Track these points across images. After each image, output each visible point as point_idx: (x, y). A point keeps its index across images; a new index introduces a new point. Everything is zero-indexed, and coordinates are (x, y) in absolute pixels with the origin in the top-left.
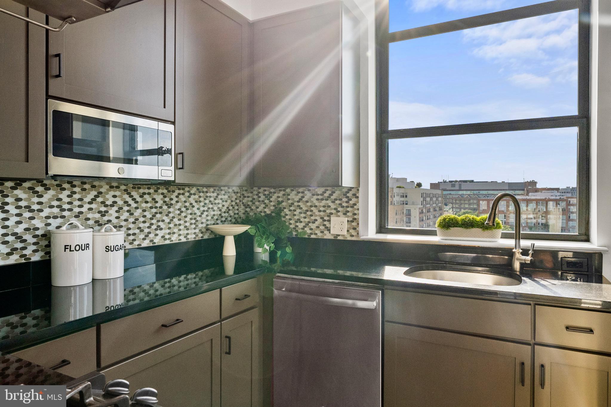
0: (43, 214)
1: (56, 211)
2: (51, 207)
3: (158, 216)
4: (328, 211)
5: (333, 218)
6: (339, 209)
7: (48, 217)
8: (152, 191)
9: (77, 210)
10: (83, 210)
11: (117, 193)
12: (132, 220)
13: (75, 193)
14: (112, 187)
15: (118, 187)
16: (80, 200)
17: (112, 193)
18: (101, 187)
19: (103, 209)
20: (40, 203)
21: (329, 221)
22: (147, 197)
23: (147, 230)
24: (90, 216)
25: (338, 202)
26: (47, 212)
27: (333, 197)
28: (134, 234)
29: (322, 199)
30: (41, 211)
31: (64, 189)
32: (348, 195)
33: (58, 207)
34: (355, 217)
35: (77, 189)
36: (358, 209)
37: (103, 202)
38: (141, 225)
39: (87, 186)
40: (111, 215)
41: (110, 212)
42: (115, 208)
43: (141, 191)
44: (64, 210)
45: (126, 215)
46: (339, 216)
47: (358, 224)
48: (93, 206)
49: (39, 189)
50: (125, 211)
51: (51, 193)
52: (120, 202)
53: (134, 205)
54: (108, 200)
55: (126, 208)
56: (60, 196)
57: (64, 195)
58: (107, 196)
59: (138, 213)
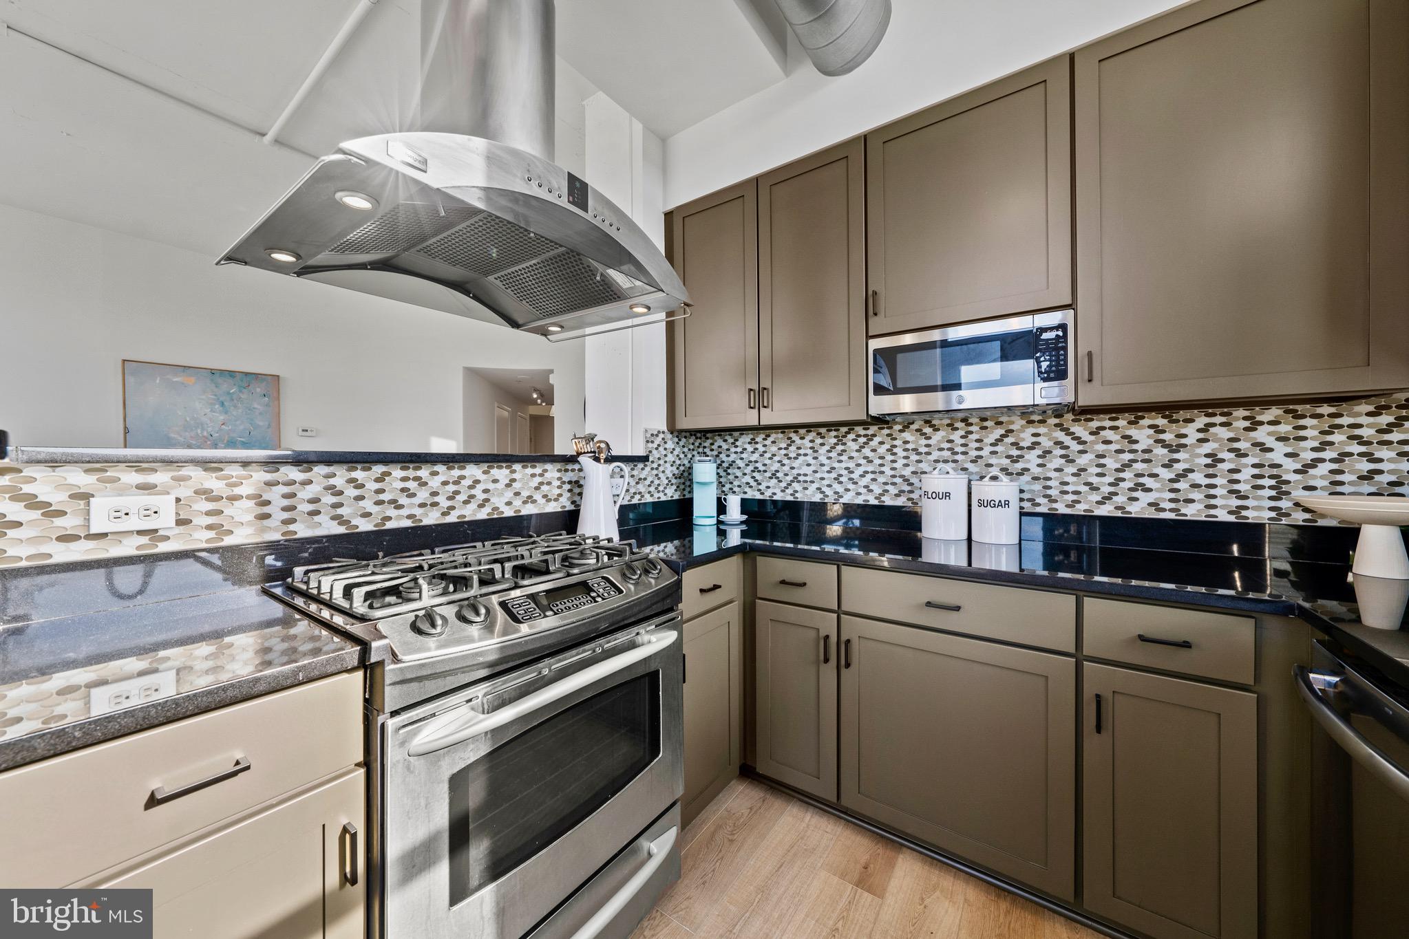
0: (932, 458)
1: (947, 454)
2: (941, 449)
3: (1139, 467)
7: (937, 461)
8: (1121, 423)
9: (974, 453)
10: (984, 453)
11: (1042, 430)
12: (1071, 469)
13: (971, 433)
14: (1030, 422)
15: (1042, 422)
16: (978, 441)
17: (1032, 430)
18: (1013, 423)
19: (1015, 452)
20: (928, 446)
22: (1108, 434)
23: (1106, 490)
24: (993, 461)
26: (936, 455)
28: (1077, 493)
30: (928, 453)
31: (957, 429)
33: (949, 449)
35: (974, 428)
37: (1015, 444)
38: (1095, 480)
39: (989, 424)
40: (1029, 461)
41: (1027, 457)
42: (1038, 452)
43: (1095, 424)
44: (957, 453)
45: (1059, 462)
48: (999, 448)
49: (928, 430)
50: (1056, 457)
51: (941, 434)
52: (1046, 443)
53: (1075, 447)
54: (1023, 440)
55: (1058, 452)
56: (952, 437)
57: (956, 436)
58: (1022, 435)
59: (1083, 460)
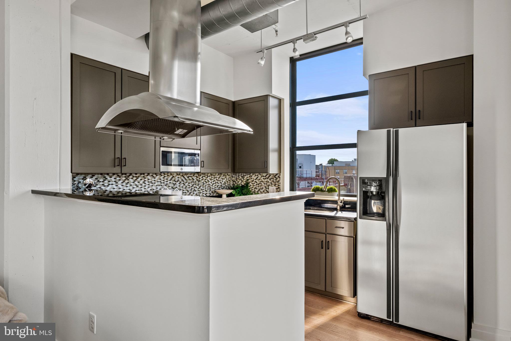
0: (156, 184)
1: (159, 183)
2: (158, 182)
3: (194, 185)
4: (268, 184)
5: (270, 187)
6: (273, 183)
7: (157, 186)
8: (192, 175)
9: (166, 183)
10: (168, 183)
11: (179, 176)
12: (184, 187)
13: (165, 177)
14: (177, 174)
15: (179, 174)
16: (167, 179)
17: (177, 176)
18: (174, 174)
19: (174, 183)
20: (155, 181)
21: (268, 188)
22: (190, 178)
23: (190, 191)
24: (170, 185)
25: (272, 180)
26: (157, 183)
27: (270, 178)
28: (185, 193)
29: (265, 179)
30: (155, 183)
31: (162, 175)
32: (276, 177)
33: (160, 182)
34: (279, 187)
35: (166, 175)
36: (280, 183)
37: (174, 180)
38: (188, 189)
39: (169, 174)
40: (177, 185)
41: (177, 184)
42: (179, 182)
43: (188, 175)
44: (161, 183)
45: (182, 185)
46: (272, 186)
47: (280, 190)
48: (171, 181)
49: (155, 175)
50: (182, 184)
51: (158, 177)
52: (180, 180)
53: (185, 181)
54: (176, 179)
55: (182, 182)
56: (161, 178)
57: (162, 178)
58: (176, 178)
59: (187, 184)
